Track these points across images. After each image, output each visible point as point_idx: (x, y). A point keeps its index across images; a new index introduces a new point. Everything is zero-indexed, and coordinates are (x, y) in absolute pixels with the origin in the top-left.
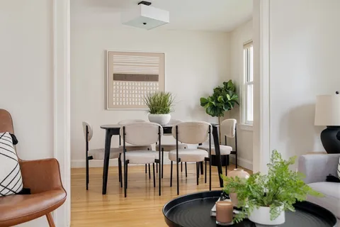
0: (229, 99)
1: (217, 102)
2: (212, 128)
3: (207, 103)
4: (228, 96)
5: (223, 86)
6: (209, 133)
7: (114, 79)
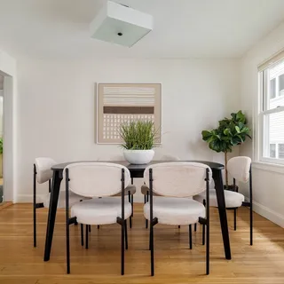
0: (239, 132)
1: (223, 135)
2: (211, 173)
3: (210, 137)
4: (237, 128)
5: (230, 118)
6: (207, 179)
7: (104, 112)
